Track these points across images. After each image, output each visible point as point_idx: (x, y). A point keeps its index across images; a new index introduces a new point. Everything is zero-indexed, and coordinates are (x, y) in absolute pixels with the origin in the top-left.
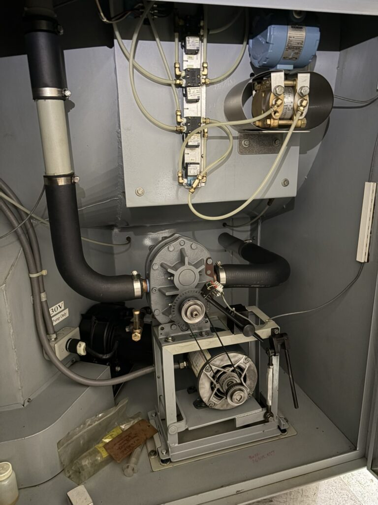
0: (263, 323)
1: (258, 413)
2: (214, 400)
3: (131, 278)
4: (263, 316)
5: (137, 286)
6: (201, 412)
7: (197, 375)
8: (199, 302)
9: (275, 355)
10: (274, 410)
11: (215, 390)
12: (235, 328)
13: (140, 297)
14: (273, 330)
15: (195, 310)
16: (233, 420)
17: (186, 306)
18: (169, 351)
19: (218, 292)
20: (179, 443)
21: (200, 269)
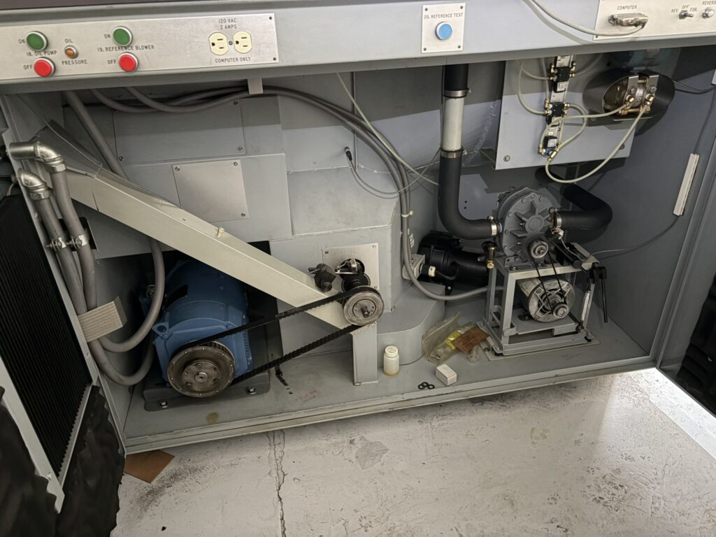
0: (586, 258)
1: (572, 326)
2: (539, 314)
3: (489, 222)
4: (586, 253)
5: (494, 228)
6: (526, 323)
7: (528, 295)
8: (545, 243)
9: (593, 283)
10: (585, 325)
11: (541, 307)
12: (565, 262)
13: (494, 237)
14: (593, 264)
15: (542, 249)
16: (551, 331)
17: (535, 245)
18: (513, 277)
19: (560, 235)
20: (509, 343)
21: (546, 218)
